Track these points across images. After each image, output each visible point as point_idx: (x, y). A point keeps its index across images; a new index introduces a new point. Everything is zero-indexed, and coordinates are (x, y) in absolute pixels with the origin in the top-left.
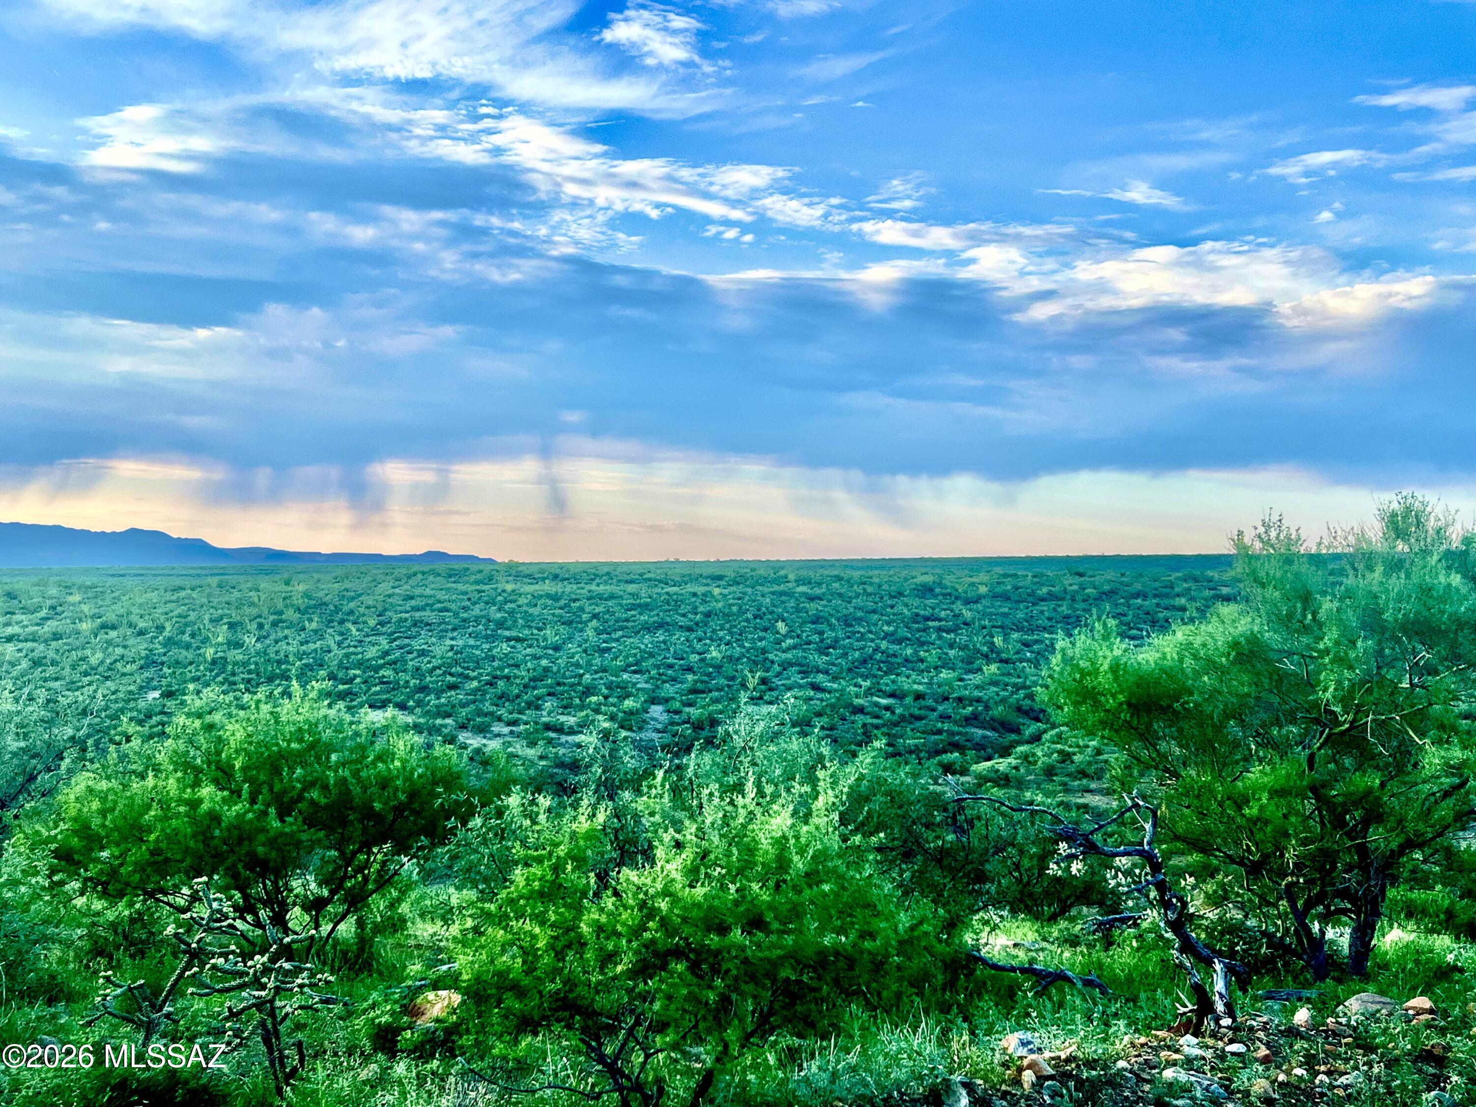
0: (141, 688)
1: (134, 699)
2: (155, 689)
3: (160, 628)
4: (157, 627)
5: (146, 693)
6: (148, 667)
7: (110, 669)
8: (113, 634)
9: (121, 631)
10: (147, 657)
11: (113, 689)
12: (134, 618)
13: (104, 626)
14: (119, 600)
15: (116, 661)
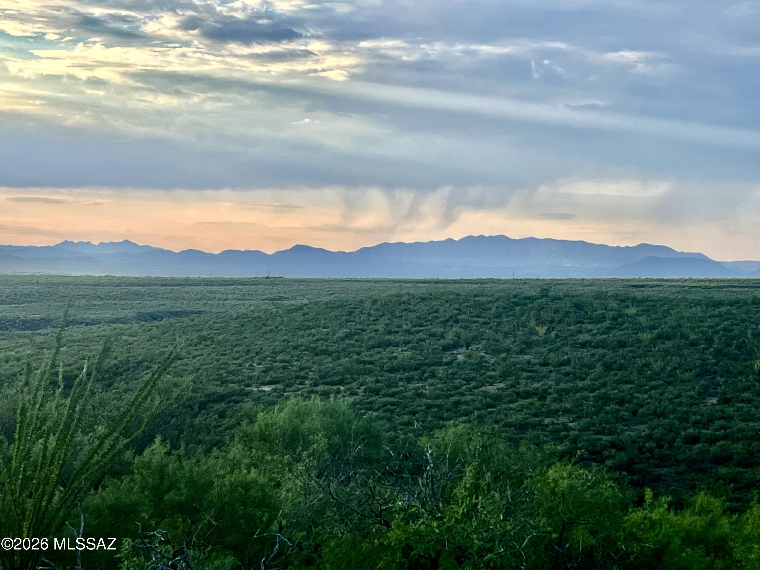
0: (700, 394)
1: (696, 404)
2: (712, 395)
3: (710, 341)
4: (706, 340)
5: (704, 399)
6: (702, 375)
7: (671, 376)
8: (669, 344)
9: (677, 341)
10: (701, 366)
11: (676, 393)
12: (686, 331)
13: (660, 337)
14: (669, 313)
15: (675, 369)
